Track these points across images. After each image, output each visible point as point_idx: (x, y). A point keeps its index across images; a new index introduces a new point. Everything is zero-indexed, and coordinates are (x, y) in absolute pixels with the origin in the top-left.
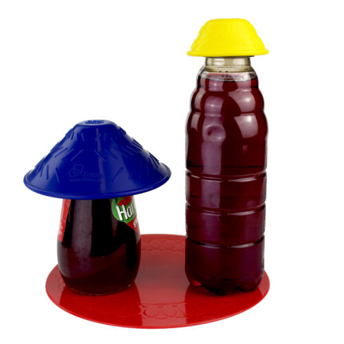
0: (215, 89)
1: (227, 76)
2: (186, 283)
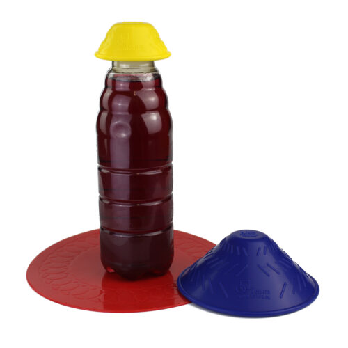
0: (122, 89)
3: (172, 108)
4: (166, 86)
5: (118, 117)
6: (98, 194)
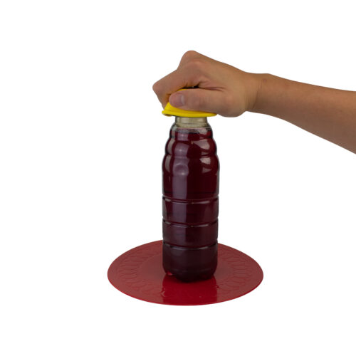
0: (182, 139)
1: (190, 130)
2: (163, 274)
3: (220, 154)
5: (179, 160)
6: (162, 217)
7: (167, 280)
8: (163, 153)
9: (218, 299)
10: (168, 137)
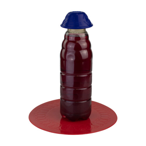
3: (93, 48)
4: (90, 39)
6: (60, 84)
7: (63, 120)
8: (61, 48)
9: (92, 131)
10: (63, 39)
